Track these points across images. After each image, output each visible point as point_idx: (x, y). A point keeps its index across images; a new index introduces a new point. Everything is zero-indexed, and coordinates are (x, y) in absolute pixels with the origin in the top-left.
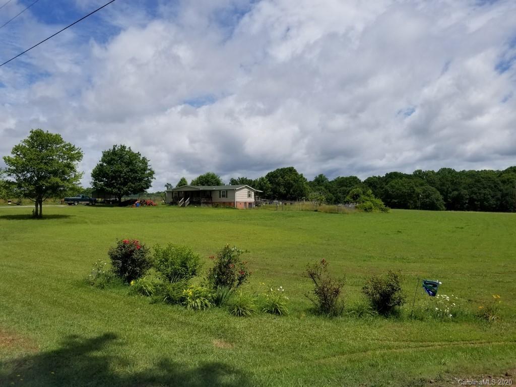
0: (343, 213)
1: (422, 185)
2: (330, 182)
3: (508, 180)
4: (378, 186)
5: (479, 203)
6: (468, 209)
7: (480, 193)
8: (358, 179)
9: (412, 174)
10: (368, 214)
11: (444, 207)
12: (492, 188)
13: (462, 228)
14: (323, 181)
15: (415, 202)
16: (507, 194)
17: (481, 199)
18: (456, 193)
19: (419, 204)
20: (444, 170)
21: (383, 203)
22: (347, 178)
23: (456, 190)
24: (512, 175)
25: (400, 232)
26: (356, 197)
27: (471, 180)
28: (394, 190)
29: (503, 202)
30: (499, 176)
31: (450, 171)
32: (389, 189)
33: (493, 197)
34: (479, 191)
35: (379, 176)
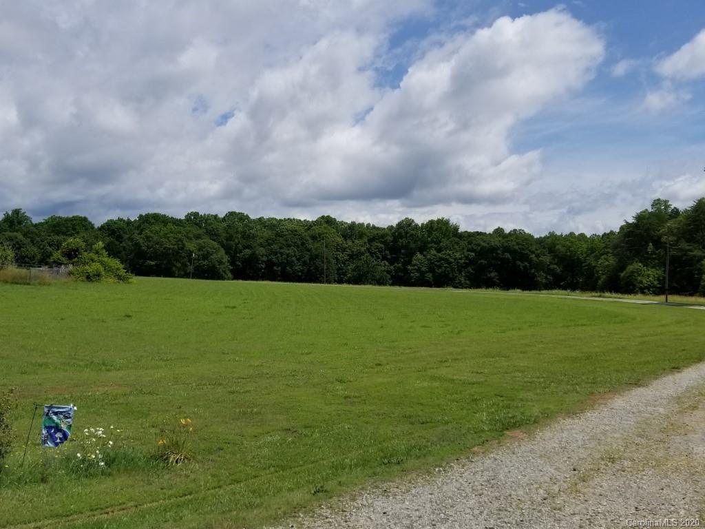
0: (40, 284)
1: (198, 237)
2: (36, 226)
3: (320, 234)
4: (126, 236)
5: (280, 268)
6: (263, 278)
7: (282, 254)
8: (90, 223)
9: (183, 218)
10: (90, 285)
11: (230, 275)
12: (298, 247)
13: (234, 307)
14: (20, 223)
15: (185, 265)
16: (317, 256)
17: (283, 262)
18: (248, 252)
19: (190, 269)
20: (232, 214)
21: (121, 266)
22: (67, 220)
23: (248, 247)
24: (325, 228)
25: (129, 316)
26: (71, 254)
27: (270, 232)
28: (150, 244)
29: (312, 268)
30: (308, 229)
31: (242, 218)
32: (141, 241)
33: (298, 260)
34: (282, 251)
35: (129, 219)
